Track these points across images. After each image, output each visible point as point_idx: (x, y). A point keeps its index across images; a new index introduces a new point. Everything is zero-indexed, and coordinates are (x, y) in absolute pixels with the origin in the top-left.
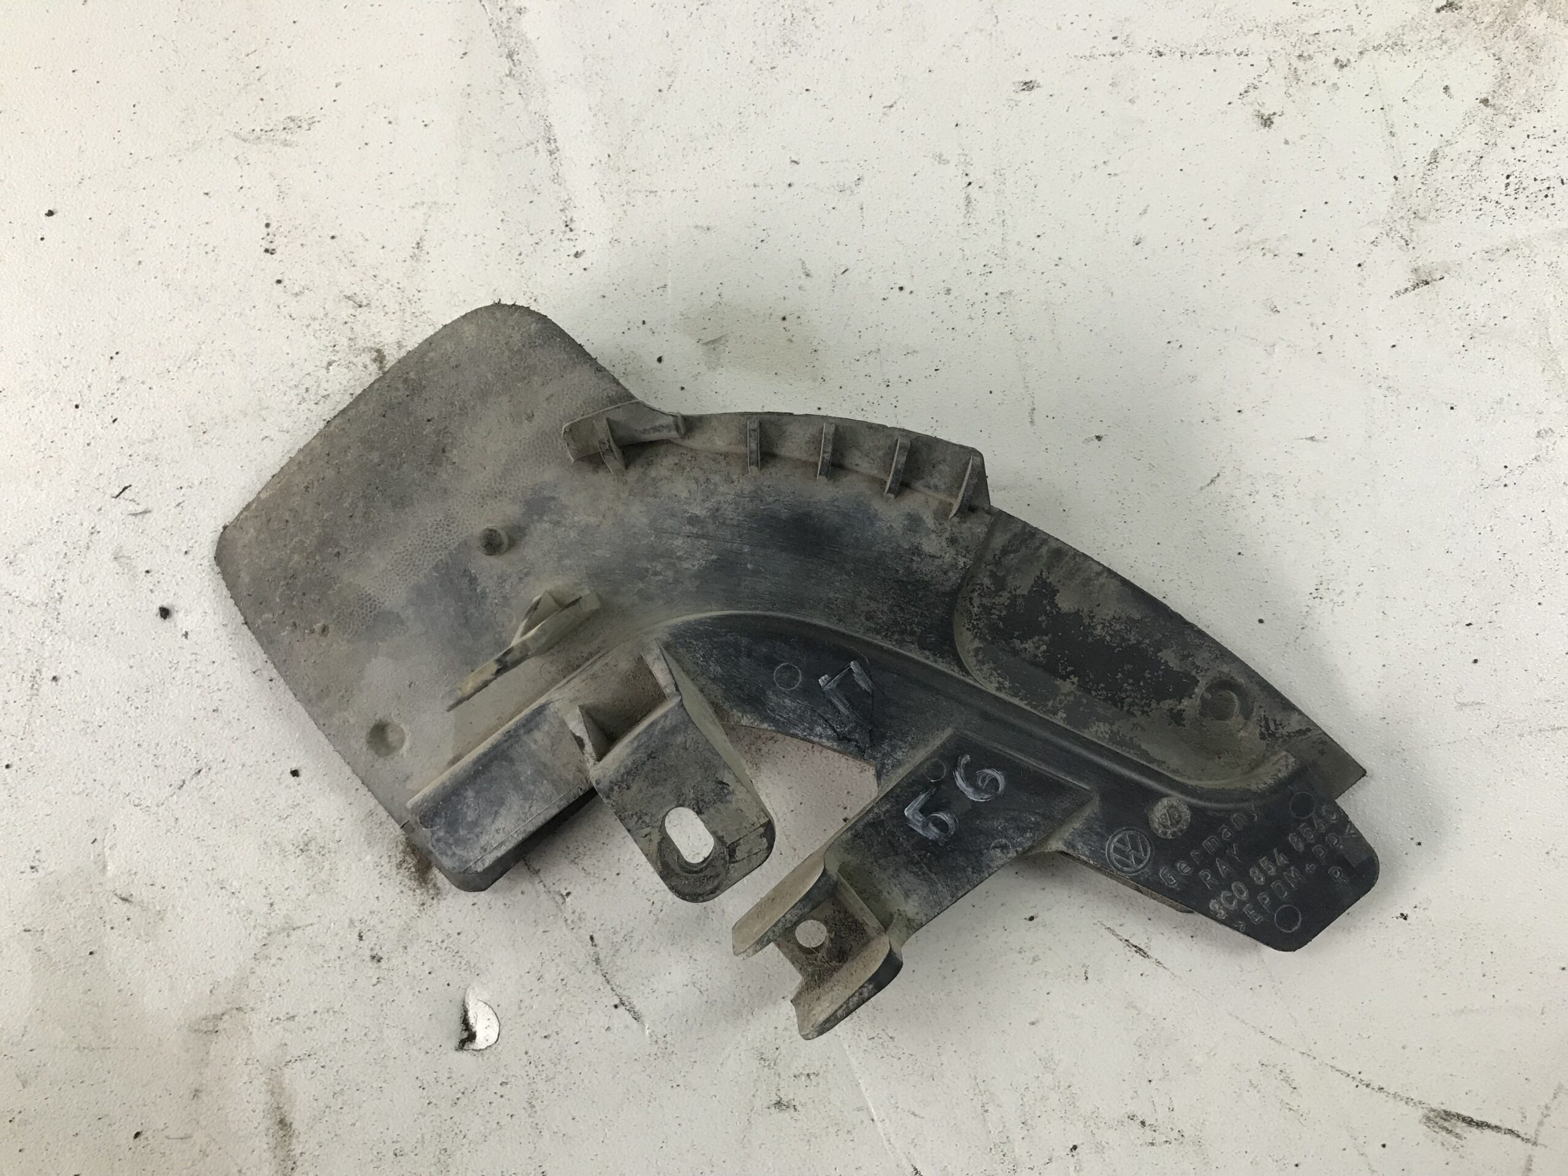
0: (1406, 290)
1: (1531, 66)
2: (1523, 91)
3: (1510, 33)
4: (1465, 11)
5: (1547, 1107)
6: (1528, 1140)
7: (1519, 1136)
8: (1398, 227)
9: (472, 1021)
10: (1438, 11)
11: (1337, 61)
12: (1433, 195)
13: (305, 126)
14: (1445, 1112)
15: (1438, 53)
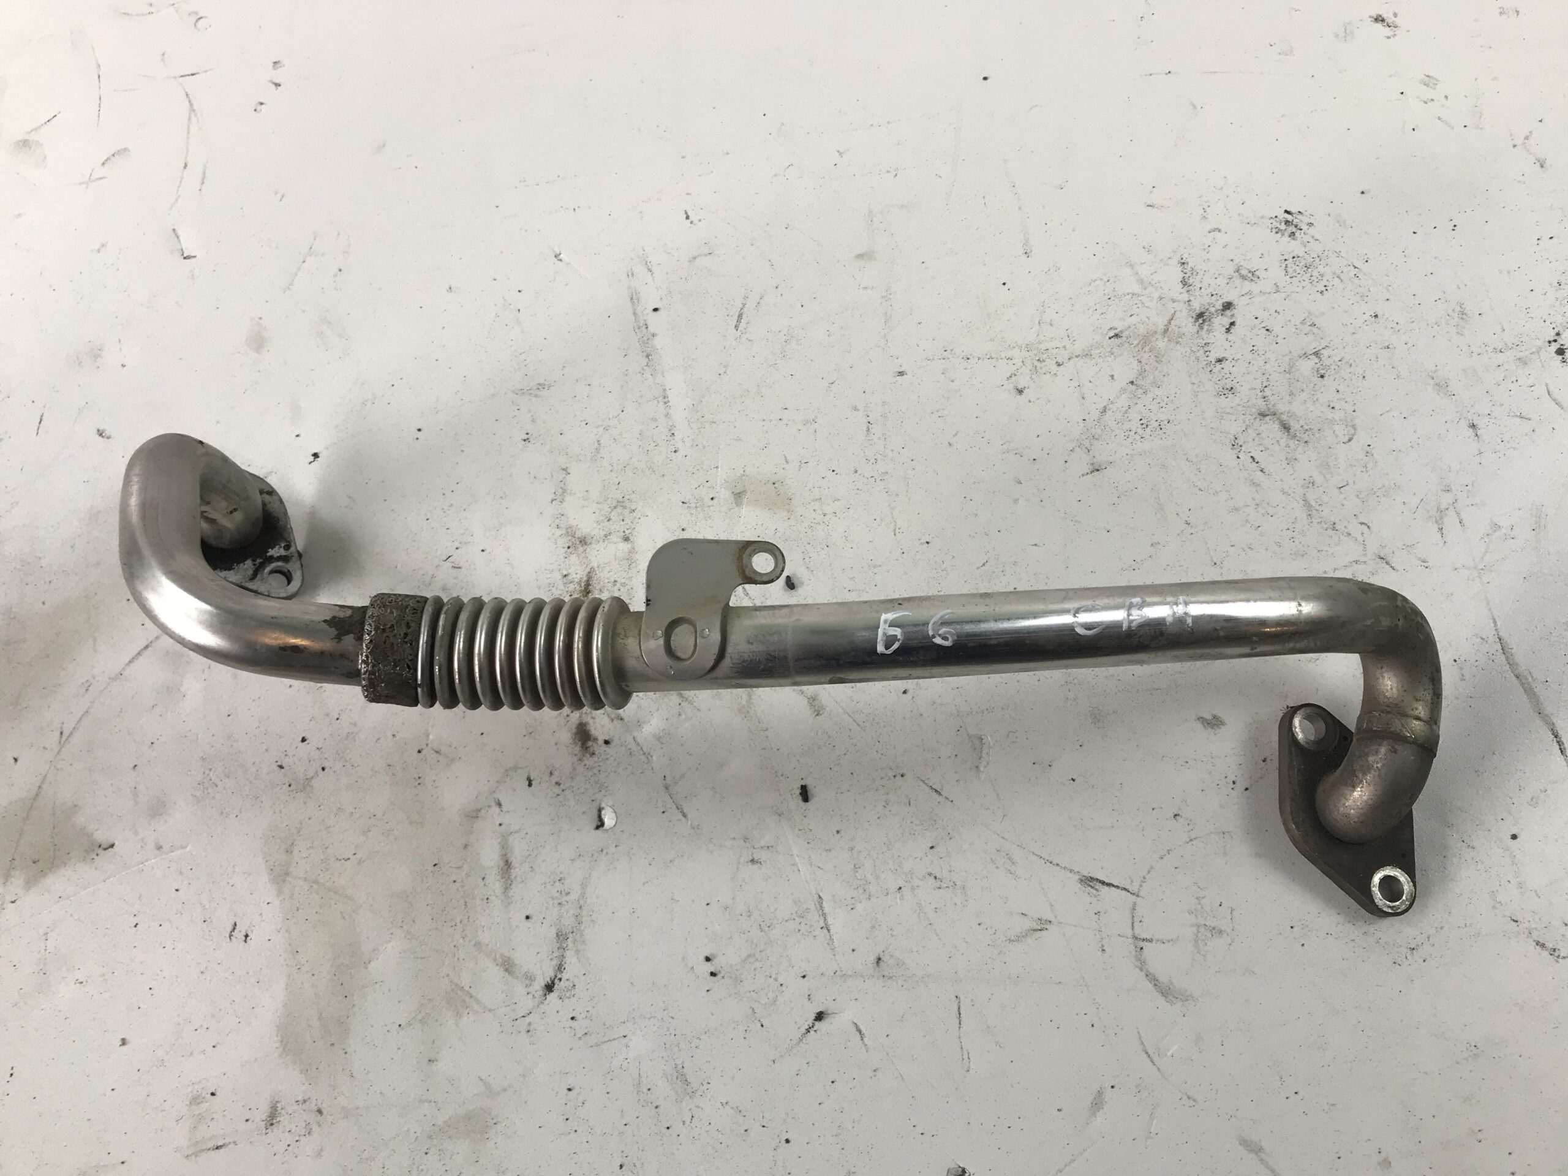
0: (1087, 473)
1: (1157, 365)
2: (1152, 378)
3: (1147, 349)
4: (1124, 339)
5: (1144, 878)
6: (1134, 894)
7: (1129, 891)
8: (1084, 442)
9: (603, 816)
10: (1110, 338)
11: (1057, 362)
12: (1103, 428)
13: (546, 387)
14: (1091, 877)
15: (1110, 360)
